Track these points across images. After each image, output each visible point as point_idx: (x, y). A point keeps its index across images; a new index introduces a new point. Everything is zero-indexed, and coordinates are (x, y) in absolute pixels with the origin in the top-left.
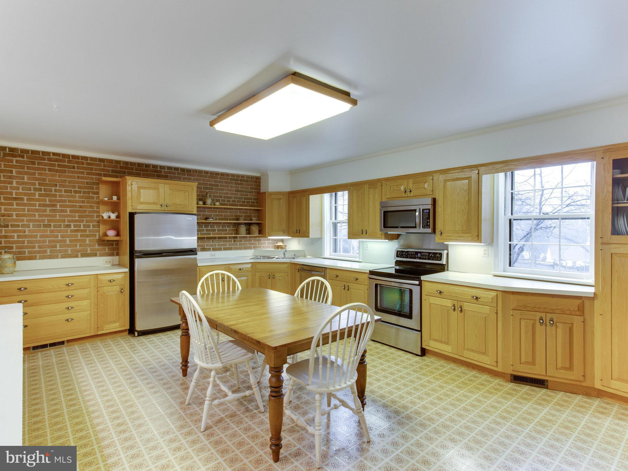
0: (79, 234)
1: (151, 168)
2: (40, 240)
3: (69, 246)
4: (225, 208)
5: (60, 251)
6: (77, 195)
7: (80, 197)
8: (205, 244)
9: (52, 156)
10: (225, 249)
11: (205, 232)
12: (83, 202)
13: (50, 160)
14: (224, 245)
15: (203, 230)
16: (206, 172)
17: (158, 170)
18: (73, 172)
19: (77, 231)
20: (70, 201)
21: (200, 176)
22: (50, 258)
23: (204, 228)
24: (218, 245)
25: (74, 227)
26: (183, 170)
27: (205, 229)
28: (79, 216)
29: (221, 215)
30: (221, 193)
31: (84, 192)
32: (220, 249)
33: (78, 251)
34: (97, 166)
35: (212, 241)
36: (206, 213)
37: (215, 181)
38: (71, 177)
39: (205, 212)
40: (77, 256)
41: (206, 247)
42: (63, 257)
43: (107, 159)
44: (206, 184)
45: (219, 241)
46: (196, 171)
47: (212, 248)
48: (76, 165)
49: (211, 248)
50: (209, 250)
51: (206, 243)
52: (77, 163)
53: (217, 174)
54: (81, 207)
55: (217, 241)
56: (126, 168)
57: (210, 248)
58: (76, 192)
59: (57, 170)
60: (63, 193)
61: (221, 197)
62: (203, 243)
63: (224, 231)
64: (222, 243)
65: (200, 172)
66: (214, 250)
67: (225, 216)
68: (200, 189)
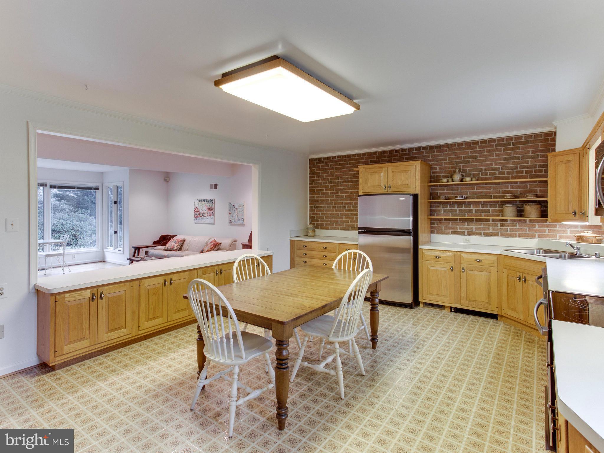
0: (350, 213)
1: (401, 152)
2: (330, 217)
3: (344, 221)
4: (486, 184)
5: (340, 225)
6: (349, 184)
7: (351, 185)
8: (458, 227)
9: (337, 159)
10: (486, 234)
11: (458, 213)
12: (352, 189)
13: (336, 161)
14: (484, 229)
15: (456, 211)
16: (460, 144)
17: (406, 153)
18: (347, 167)
19: (349, 211)
20: (345, 189)
21: (452, 150)
22: (335, 229)
23: (456, 208)
24: (476, 229)
25: (348, 208)
26: (432, 147)
27: (458, 209)
28: (351, 200)
29: (481, 193)
30: (482, 165)
31: (353, 181)
32: (479, 234)
33: (349, 226)
34: (361, 160)
35: (467, 223)
36: (460, 191)
37: (471, 153)
38: (346, 171)
39: (458, 190)
40: (348, 230)
41: (458, 230)
42: (341, 229)
43: (367, 153)
44: (459, 157)
45: (477, 224)
46: (447, 146)
47: (468, 232)
48: (349, 162)
49: (466, 231)
50: (463, 233)
51: (458, 225)
52: (350, 160)
53: (475, 143)
54: (351, 192)
55: (474, 224)
56: (380, 157)
57: (464, 232)
58: (349, 182)
59: (339, 167)
60: (342, 184)
61: (482, 170)
62: (455, 225)
63: (485, 212)
64: (482, 227)
65: (452, 145)
66: (470, 234)
67: (486, 193)
68: (452, 164)
